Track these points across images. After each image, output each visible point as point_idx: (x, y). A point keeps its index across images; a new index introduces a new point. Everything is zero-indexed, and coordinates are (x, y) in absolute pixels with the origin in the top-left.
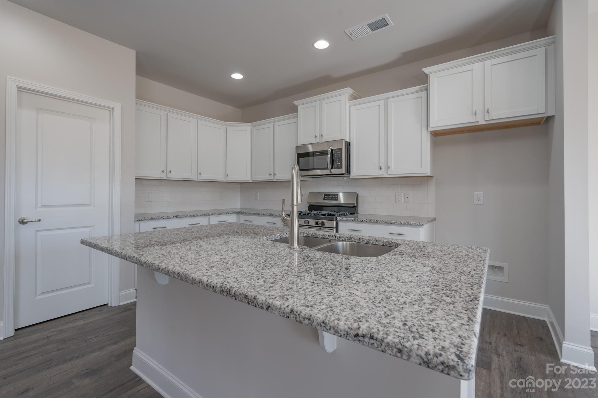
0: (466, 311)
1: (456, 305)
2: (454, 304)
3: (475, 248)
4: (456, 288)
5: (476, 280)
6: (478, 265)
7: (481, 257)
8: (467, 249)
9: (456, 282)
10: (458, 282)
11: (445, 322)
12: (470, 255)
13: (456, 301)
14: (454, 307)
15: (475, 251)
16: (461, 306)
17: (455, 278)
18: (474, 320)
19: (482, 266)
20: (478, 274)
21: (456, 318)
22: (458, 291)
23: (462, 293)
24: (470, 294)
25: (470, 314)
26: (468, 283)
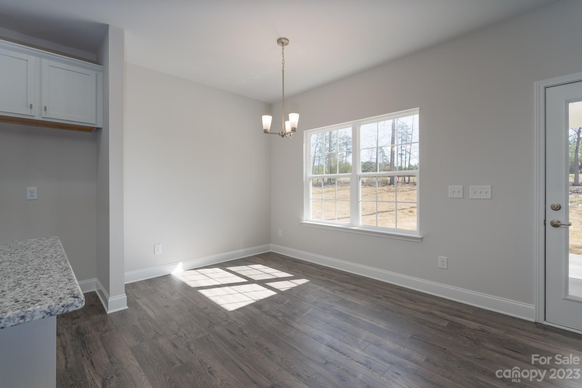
0: (64, 277)
1: (54, 276)
2: (52, 277)
3: (45, 238)
4: (46, 268)
5: (60, 259)
6: (56, 249)
7: (55, 244)
8: (38, 241)
9: (44, 265)
10: (46, 264)
11: (53, 287)
12: (44, 244)
13: (53, 274)
14: (53, 278)
15: (46, 241)
16: (59, 276)
17: (41, 263)
18: (73, 279)
19: (60, 250)
20: (59, 255)
21: (59, 283)
22: (49, 269)
23: (54, 269)
24: (62, 268)
25: (68, 277)
26: (55, 262)
